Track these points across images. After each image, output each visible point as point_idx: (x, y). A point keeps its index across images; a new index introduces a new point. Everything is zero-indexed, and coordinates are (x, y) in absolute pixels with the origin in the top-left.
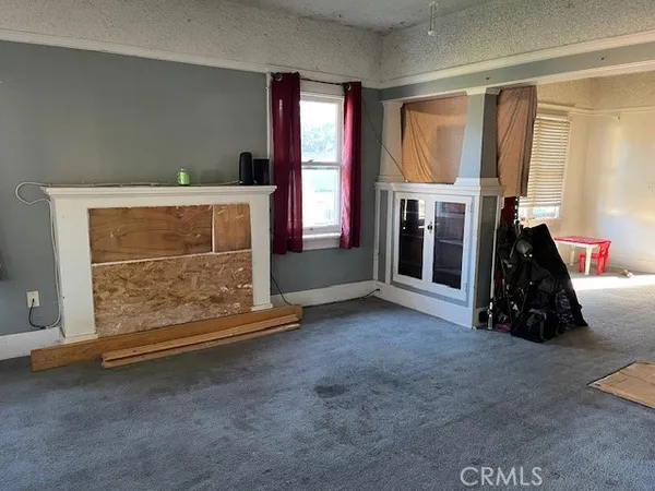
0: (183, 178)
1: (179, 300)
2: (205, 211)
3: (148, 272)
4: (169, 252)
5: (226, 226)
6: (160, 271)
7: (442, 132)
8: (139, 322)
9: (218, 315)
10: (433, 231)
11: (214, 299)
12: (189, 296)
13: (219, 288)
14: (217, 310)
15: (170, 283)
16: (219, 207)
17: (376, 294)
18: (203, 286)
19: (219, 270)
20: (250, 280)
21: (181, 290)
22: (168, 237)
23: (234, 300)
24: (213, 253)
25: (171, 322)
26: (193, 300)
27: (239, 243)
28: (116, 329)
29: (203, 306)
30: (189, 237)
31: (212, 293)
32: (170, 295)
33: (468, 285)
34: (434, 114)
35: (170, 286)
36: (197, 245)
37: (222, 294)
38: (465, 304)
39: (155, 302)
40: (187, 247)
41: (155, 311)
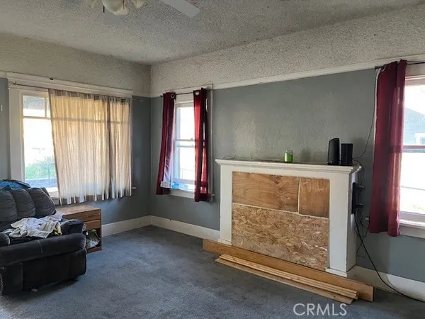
2: (294, 181)
4: (271, 206)
5: (308, 195)
6: (265, 216)
8: (251, 245)
9: (298, 262)
11: (296, 248)
12: (280, 240)
13: (300, 241)
14: (298, 258)
16: (304, 179)
20: (326, 245)
21: (276, 233)
22: (270, 196)
23: (311, 255)
24: (298, 213)
25: (268, 253)
26: (282, 243)
27: (318, 210)
28: (241, 244)
29: (288, 251)
30: (282, 198)
31: (295, 243)
32: (269, 234)
35: (269, 228)
36: (288, 205)
37: (302, 246)
39: (260, 235)
40: (281, 205)
41: (260, 241)
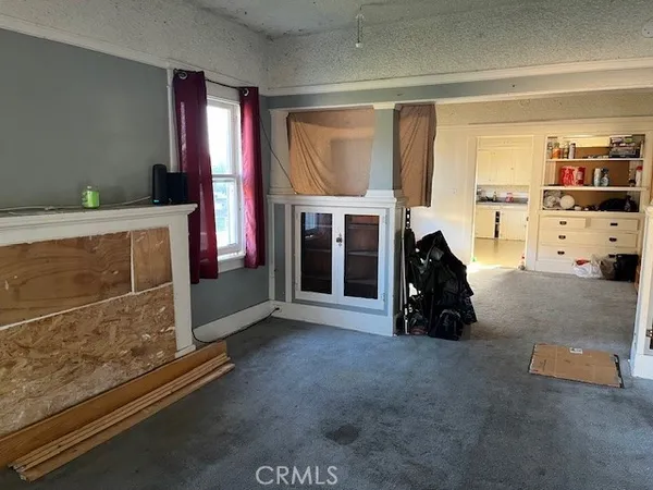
0: (90, 198)
1: (96, 361)
2: (122, 239)
3: (56, 331)
4: (84, 299)
5: (145, 257)
6: (72, 327)
7: (336, 144)
8: (47, 403)
9: (141, 372)
10: (343, 243)
11: (136, 352)
12: (108, 353)
13: (140, 337)
14: (140, 364)
15: (84, 341)
16: (137, 233)
17: (276, 314)
18: (124, 337)
19: (139, 314)
20: (172, 322)
21: (98, 348)
22: (80, 279)
23: (157, 349)
24: (133, 293)
25: (87, 394)
26: (112, 358)
27: (159, 277)
29: (123, 363)
30: (105, 276)
31: (133, 345)
32: (85, 357)
33: (386, 295)
34: (325, 125)
35: (85, 345)
36: (114, 285)
37: (144, 343)
38: (384, 313)
39: (65, 370)
40: (104, 290)
41: (66, 383)
